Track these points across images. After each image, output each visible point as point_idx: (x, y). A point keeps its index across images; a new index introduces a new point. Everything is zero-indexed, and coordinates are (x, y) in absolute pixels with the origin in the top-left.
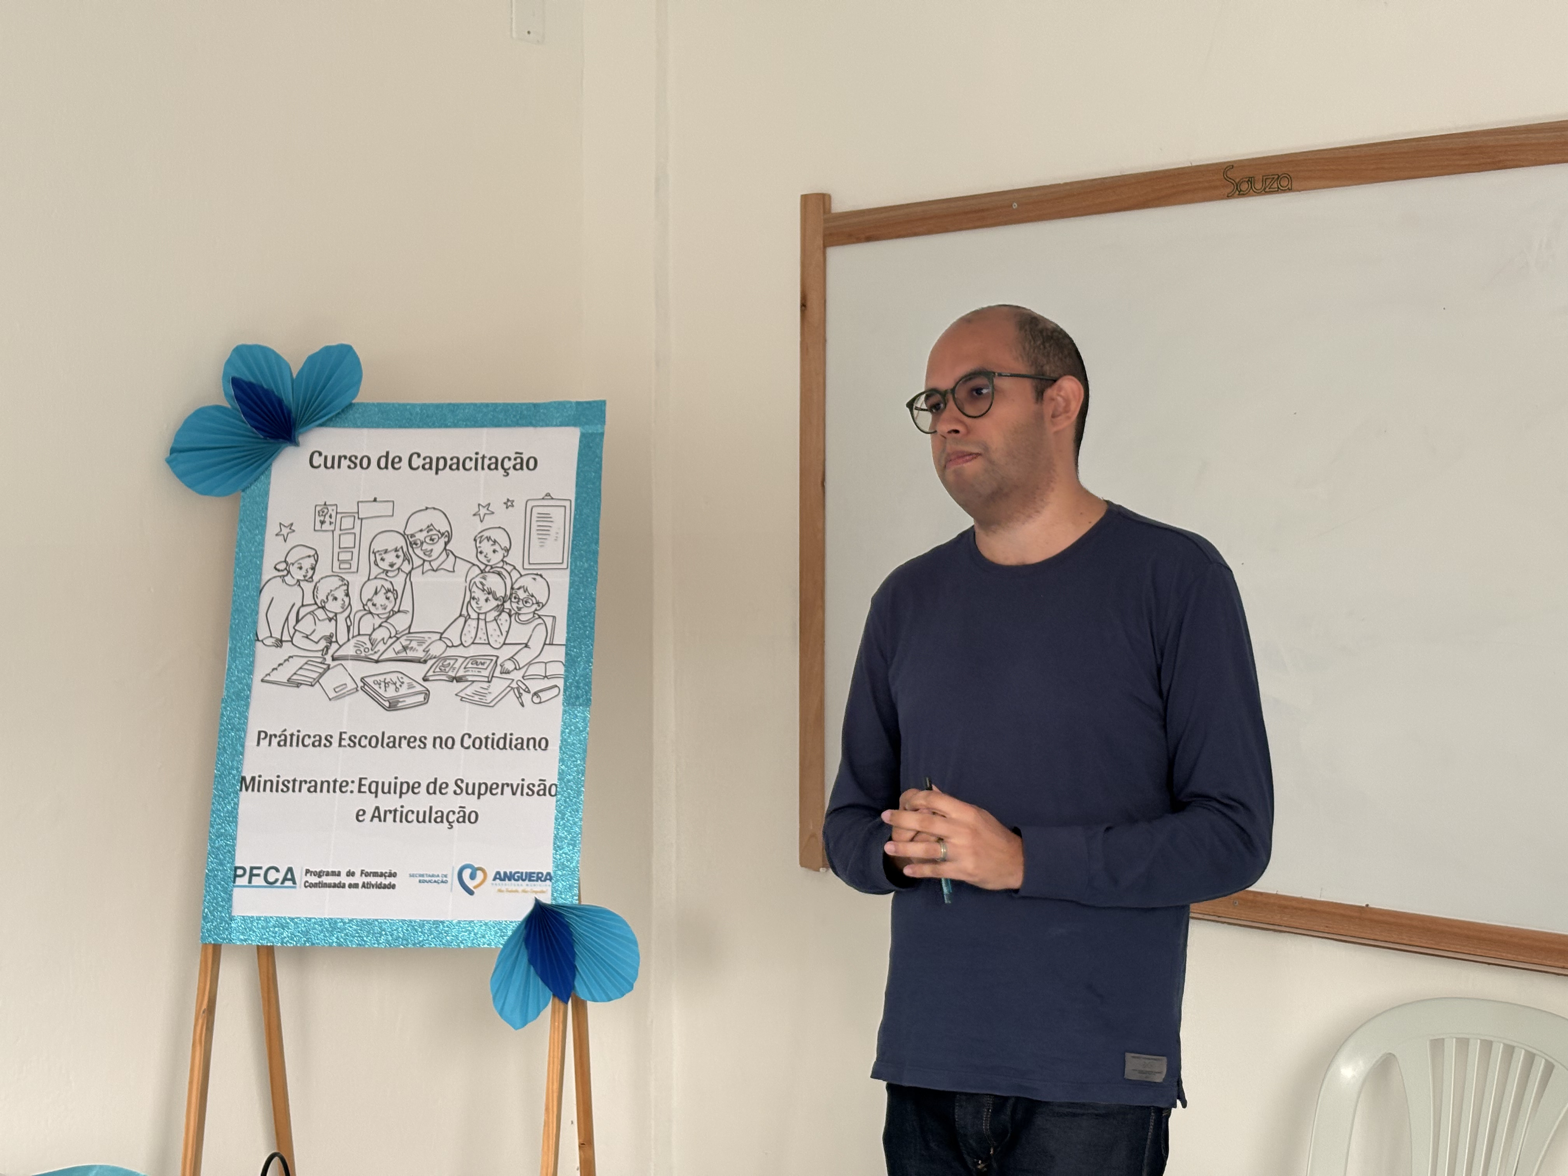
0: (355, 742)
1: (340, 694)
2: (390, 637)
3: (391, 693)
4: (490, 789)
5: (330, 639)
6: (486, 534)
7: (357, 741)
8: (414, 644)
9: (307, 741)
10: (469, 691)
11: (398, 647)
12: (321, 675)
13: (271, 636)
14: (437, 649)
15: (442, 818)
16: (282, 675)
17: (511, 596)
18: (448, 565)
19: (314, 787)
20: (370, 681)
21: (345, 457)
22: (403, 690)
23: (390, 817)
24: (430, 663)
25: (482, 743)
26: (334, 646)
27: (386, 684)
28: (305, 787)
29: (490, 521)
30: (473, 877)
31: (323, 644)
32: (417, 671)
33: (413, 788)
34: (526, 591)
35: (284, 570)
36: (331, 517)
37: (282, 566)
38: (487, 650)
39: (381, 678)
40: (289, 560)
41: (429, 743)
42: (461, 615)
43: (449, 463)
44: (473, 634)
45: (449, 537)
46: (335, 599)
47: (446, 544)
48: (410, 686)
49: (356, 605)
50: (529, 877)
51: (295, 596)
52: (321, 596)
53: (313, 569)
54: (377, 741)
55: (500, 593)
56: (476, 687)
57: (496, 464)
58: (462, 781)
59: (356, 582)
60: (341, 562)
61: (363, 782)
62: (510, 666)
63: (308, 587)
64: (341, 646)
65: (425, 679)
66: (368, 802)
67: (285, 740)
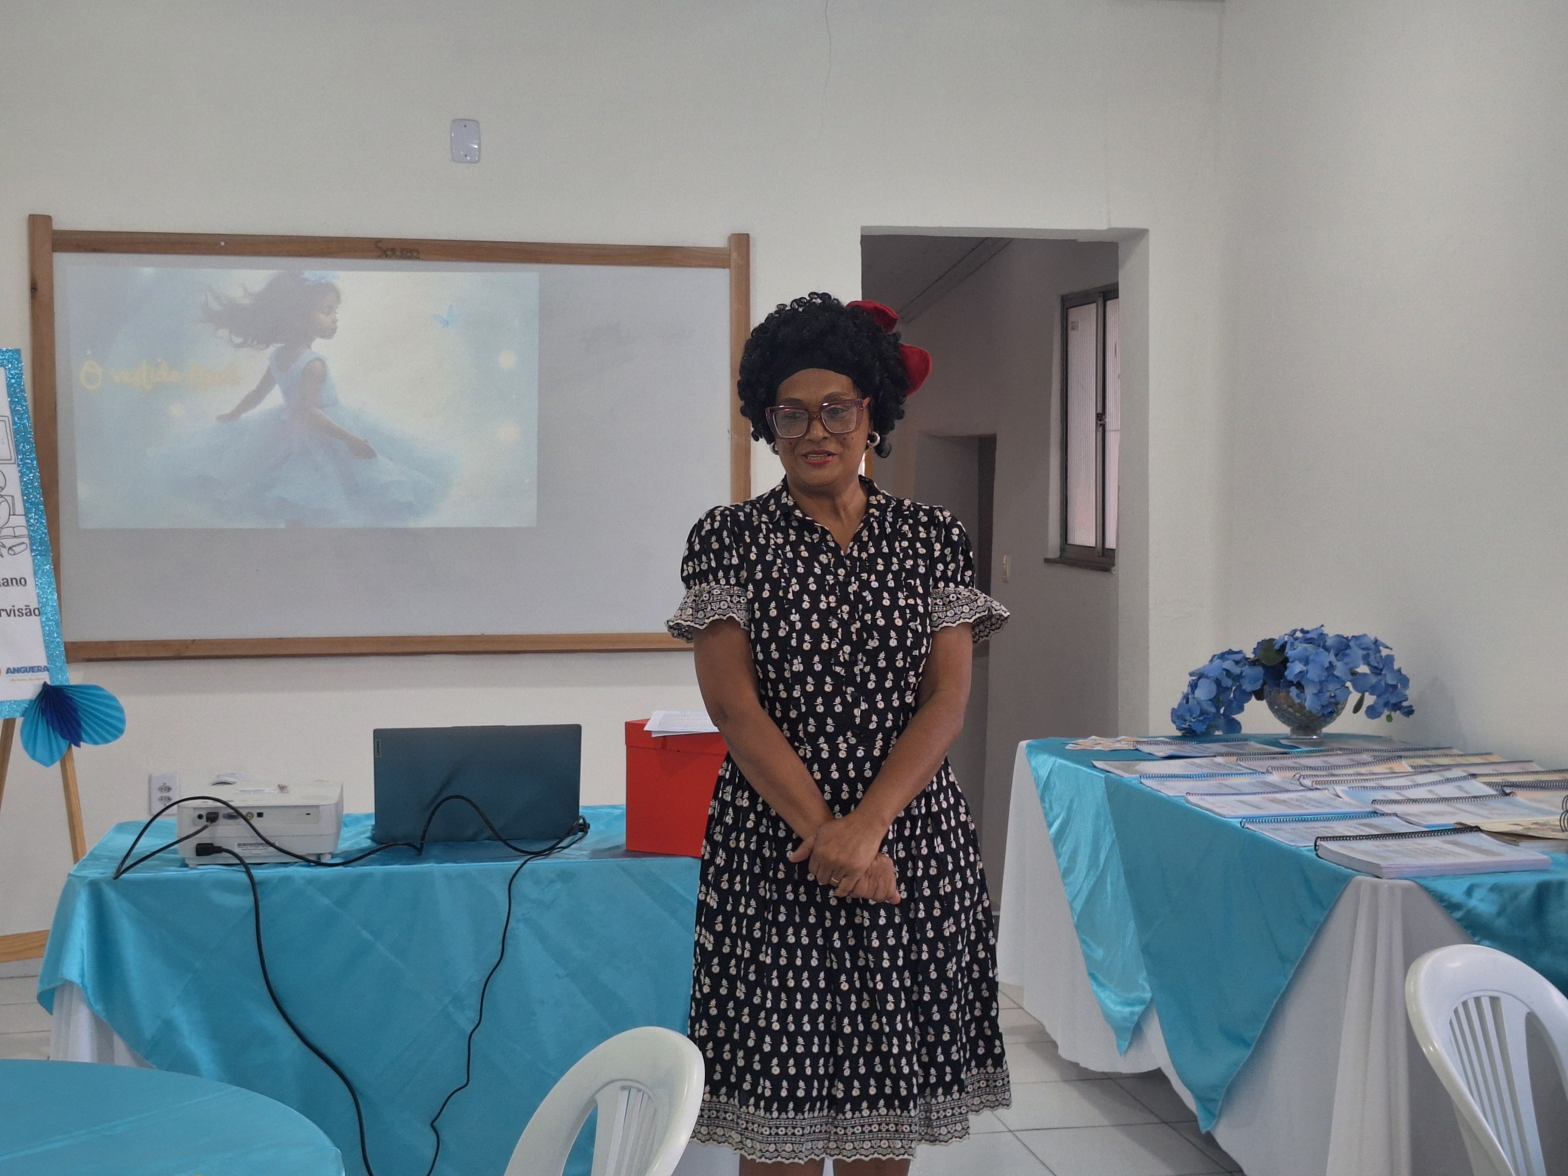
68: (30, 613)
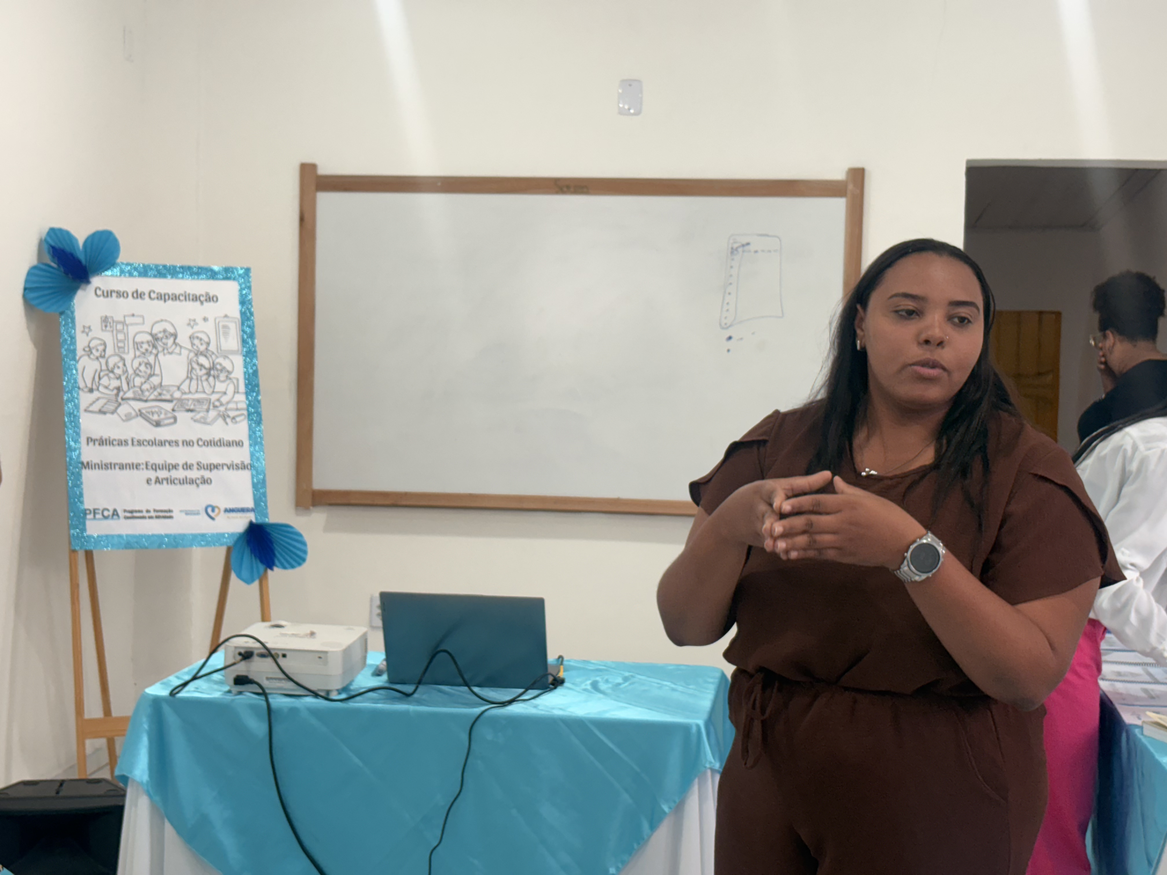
0: (140, 443)
1: (128, 418)
2: (151, 388)
3: (155, 417)
4: (216, 467)
5: (119, 389)
6: (196, 335)
7: (142, 443)
8: (164, 392)
9: (115, 443)
10: (198, 417)
11: (156, 393)
12: (117, 408)
13: (86, 387)
14: (177, 395)
15: (192, 482)
16: (96, 407)
17: (213, 367)
18: (177, 350)
19: (122, 467)
20: (144, 411)
21: (114, 291)
22: (162, 416)
23: (165, 482)
24: (175, 402)
25: (209, 443)
26: (121, 394)
27: (153, 413)
28: (117, 467)
29: (196, 328)
30: (213, 511)
31: (115, 391)
32: (168, 406)
33: (175, 467)
34: (221, 365)
35: (89, 351)
36: (110, 323)
37: (87, 349)
38: (203, 396)
39: (150, 410)
40: (91, 345)
41: (180, 443)
42: (187, 377)
43: (171, 297)
44: (196, 387)
45: (175, 336)
46: (119, 367)
47: (175, 339)
48: (166, 414)
49: (130, 371)
50: (243, 510)
51: (96, 365)
52: (111, 365)
53: (104, 350)
54: (152, 443)
55: (207, 365)
56: (202, 414)
57: (196, 298)
58: (201, 463)
59: (128, 358)
60: (119, 348)
61: (148, 464)
62: (217, 404)
63: (103, 361)
64: (125, 393)
65: (173, 410)
66: (152, 475)
67: (102, 442)
68: (244, 467)
